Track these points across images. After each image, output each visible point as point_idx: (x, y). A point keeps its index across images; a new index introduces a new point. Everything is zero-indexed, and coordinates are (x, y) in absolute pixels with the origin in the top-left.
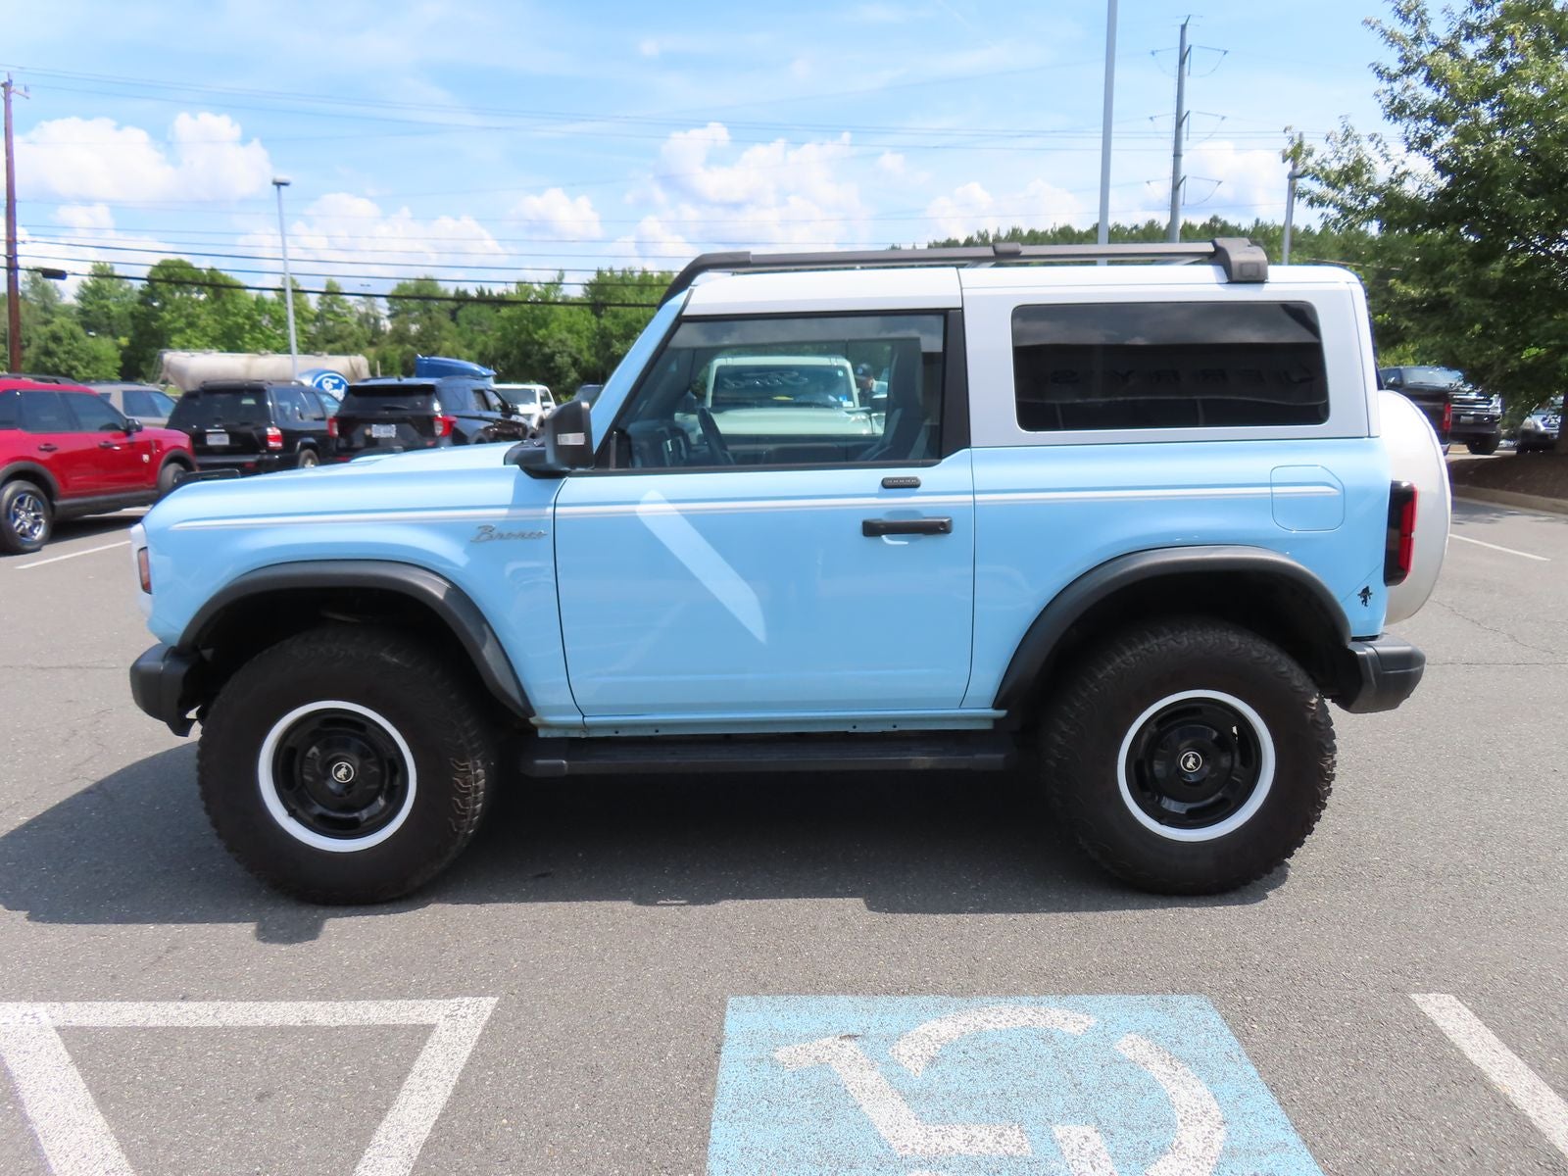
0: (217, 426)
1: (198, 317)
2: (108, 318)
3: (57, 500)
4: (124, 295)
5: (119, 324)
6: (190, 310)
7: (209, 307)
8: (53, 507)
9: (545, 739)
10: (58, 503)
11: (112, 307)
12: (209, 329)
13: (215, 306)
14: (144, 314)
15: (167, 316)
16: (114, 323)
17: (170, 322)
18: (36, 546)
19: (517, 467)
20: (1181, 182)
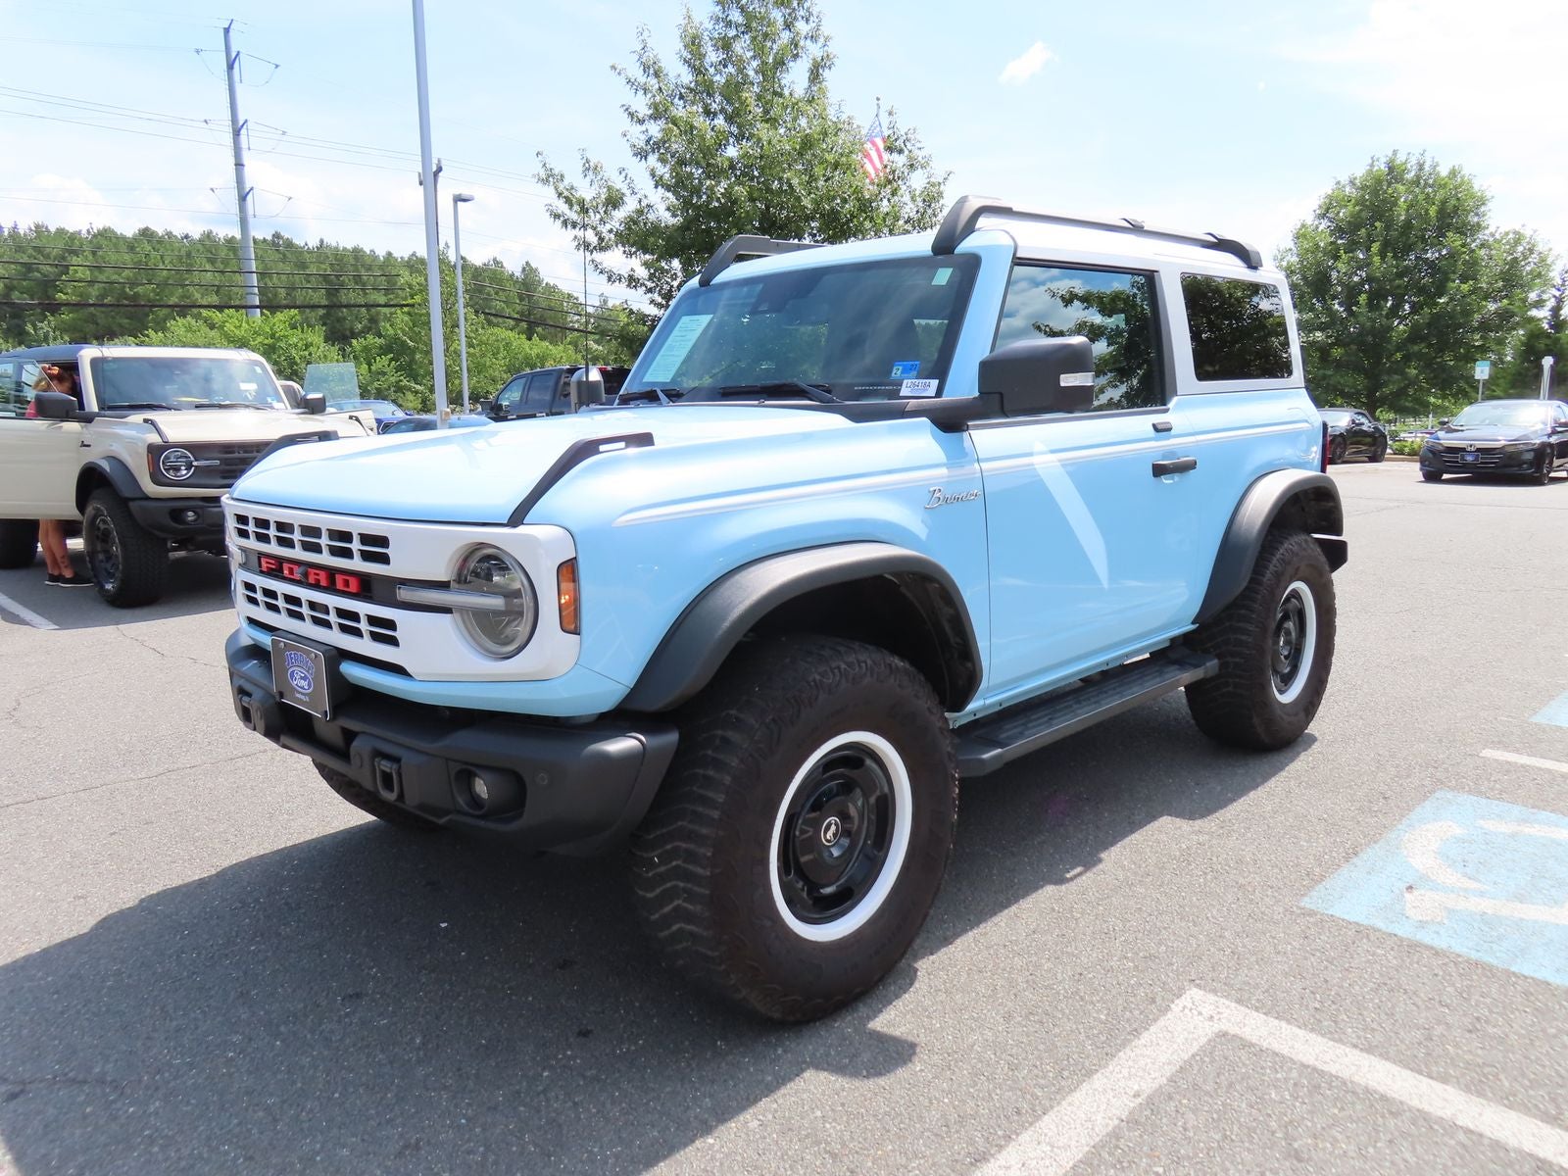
19: (925, 420)
20: (248, 193)
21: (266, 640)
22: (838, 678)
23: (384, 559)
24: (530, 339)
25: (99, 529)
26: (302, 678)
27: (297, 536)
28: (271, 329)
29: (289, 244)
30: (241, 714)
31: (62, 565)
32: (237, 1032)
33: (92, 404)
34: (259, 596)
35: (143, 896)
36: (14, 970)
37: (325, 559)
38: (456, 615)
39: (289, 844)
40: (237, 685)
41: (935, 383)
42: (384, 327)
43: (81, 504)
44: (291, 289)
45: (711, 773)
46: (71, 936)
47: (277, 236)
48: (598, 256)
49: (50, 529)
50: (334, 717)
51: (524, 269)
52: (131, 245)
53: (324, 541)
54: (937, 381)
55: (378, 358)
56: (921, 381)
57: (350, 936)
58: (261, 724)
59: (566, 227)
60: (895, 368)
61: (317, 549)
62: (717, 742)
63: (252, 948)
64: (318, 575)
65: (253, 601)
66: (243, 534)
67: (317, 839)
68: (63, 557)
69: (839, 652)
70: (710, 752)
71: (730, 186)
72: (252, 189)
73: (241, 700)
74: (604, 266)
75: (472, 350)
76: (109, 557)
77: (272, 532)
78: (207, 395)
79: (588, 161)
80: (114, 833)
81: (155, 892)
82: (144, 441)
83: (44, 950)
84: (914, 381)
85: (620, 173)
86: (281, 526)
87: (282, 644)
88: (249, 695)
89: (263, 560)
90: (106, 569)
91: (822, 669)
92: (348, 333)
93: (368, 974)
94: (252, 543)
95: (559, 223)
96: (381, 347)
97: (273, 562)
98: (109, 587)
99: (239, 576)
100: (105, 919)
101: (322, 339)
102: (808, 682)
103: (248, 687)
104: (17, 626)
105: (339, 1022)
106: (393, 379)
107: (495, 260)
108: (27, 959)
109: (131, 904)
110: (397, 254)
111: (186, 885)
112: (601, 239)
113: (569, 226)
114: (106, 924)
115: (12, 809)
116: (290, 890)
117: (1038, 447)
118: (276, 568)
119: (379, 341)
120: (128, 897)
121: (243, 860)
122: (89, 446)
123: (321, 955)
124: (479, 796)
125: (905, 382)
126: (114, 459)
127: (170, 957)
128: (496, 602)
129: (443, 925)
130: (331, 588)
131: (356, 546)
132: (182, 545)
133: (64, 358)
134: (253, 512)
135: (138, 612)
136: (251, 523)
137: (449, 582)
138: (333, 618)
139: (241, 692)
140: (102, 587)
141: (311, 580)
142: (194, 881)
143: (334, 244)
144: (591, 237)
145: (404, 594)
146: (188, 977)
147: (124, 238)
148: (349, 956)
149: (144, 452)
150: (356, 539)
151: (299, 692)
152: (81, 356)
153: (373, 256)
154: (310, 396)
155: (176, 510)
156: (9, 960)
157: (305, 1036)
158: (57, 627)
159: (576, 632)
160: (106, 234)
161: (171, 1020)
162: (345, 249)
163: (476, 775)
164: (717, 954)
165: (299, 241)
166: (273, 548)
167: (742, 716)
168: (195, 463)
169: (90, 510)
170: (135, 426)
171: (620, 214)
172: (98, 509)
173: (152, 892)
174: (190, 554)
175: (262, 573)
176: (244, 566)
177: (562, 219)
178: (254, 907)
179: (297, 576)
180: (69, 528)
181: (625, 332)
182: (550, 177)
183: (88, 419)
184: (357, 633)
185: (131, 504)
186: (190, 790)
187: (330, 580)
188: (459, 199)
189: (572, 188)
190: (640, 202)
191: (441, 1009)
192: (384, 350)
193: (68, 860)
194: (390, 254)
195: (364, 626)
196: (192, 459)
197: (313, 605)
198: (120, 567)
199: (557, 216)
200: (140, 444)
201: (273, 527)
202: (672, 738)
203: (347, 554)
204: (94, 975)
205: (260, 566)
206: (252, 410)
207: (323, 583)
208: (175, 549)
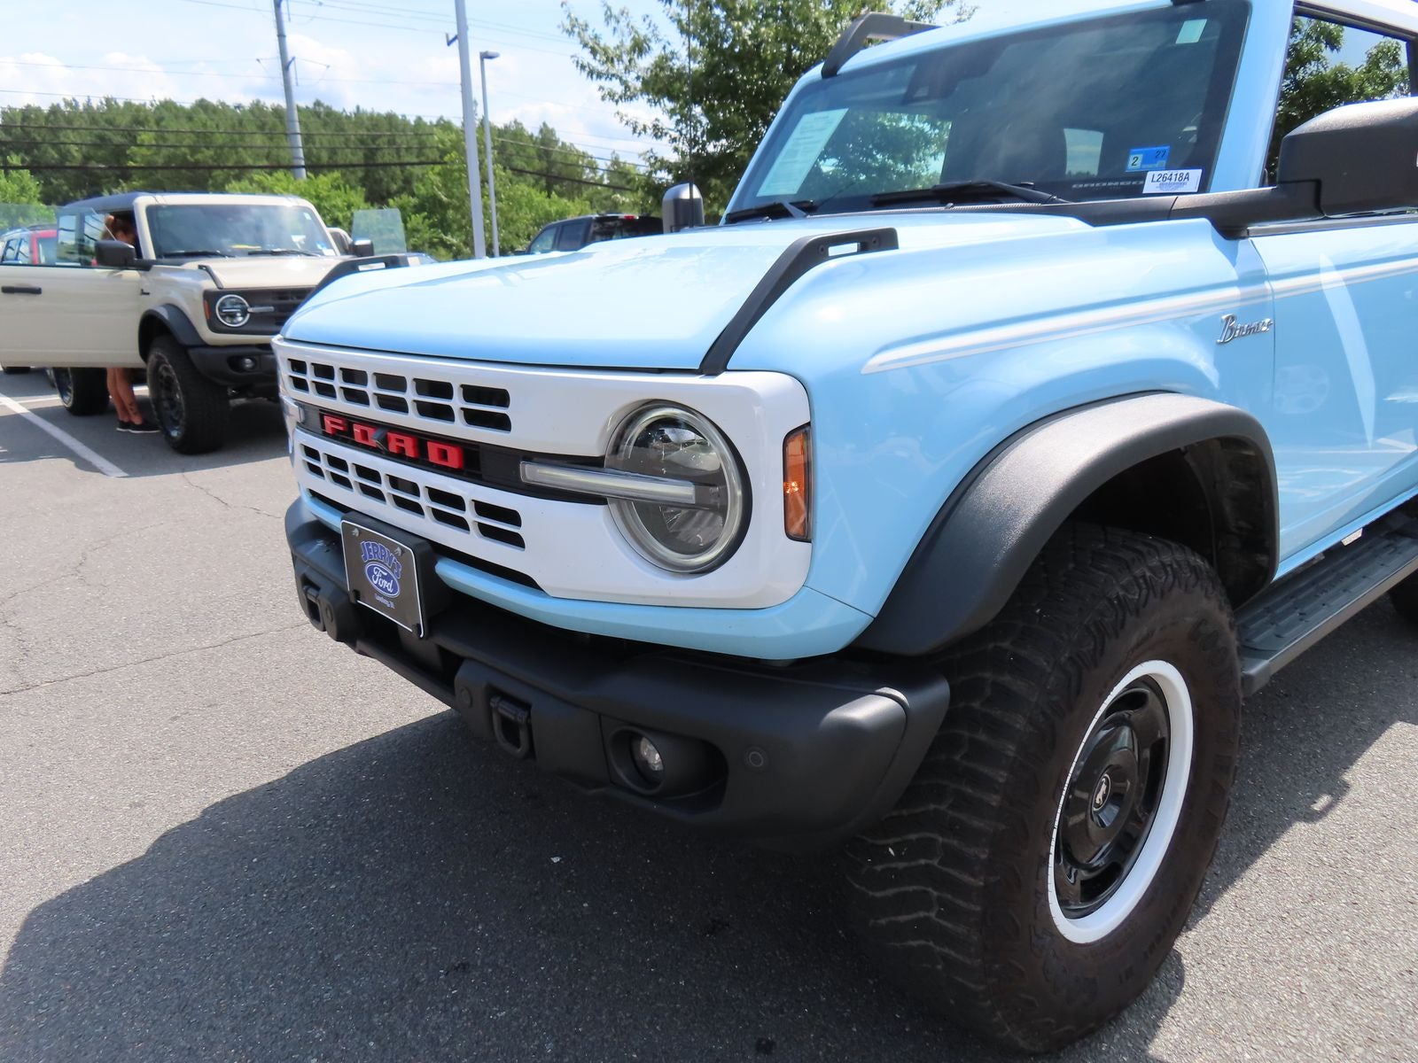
19: (1204, 221)
20: (290, 62)
21: (335, 521)
22: (1144, 592)
23: (503, 423)
24: (549, 196)
25: (162, 377)
26: (383, 577)
27: (371, 389)
28: (316, 191)
29: (330, 113)
30: (307, 608)
31: (131, 413)
32: (319, 1024)
33: (149, 252)
34: (323, 465)
35: (207, 806)
36: (58, 910)
37: (412, 420)
38: (613, 507)
39: (366, 737)
40: (302, 573)
41: (1196, 174)
42: (417, 187)
43: (144, 352)
44: (333, 151)
45: (982, 737)
46: (125, 861)
47: (318, 104)
48: (624, 107)
49: (118, 376)
50: (429, 633)
51: (541, 131)
52: (189, 116)
53: (410, 396)
54: (1200, 171)
55: (413, 216)
56: (1174, 172)
57: (446, 872)
58: (333, 627)
59: (592, 77)
60: (1132, 157)
61: (400, 406)
62: (988, 691)
63: (333, 887)
64: (402, 441)
65: (316, 470)
66: (300, 384)
67: (395, 731)
68: (131, 405)
69: (1141, 553)
70: (976, 705)
71: (757, 28)
72: (293, 59)
73: (306, 593)
74: (629, 118)
75: (500, 204)
76: (173, 404)
77: (338, 383)
78: (259, 241)
79: (609, 9)
80: (175, 718)
81: (219, 800)
82: (199, 287)
83: (94, 879)
84: (1163, 172)
85: (644, 20)
86: (349, 375)
87: (356, 531)
88: (317, 588)
89: (327, 420)
90: (171, 417)
91: (1125, 580)
92: (385, 194)
93: (473, 933)
94: (312, 397)
95: (584, 74)
96: (415, 206)
97: (340, 422)
98: (174, 434)
99: (299, 438)
100: (163, 836)
101: (362, 200)
102: (1110, 600)
103: (314, 577)
104: (88, 473)
105: (445, 1011)
106: (427, 236)
107: (515, 122)
108: (75, 892)
109: (192, 816)
110: (427, 120)
111: (254, 791)
112: (627, 87)
113: (594, 76)
114: (165, 843)
115: (70, 683)
116: (371, 802)
117: (1324, 261)
118: (344, 431)
119: (414, 201)
120: (189, 808)
121: (316, 757)
122: (148, 294)
123: (413, 901)
124: (646, 763)
125: (1150, 175)
126: (173, 307)
127: (237, 897)
128: (683, 491)
129: (556, 860)
130: (420, 461)
131: (457, 403)
132: (241, 392)
133: (119, 207)
134: (311, 355)
135: (204, 459)
136: (310, 370)
137: (602, 458)
138: (424, 501)
139: (306, 583)
140: (168, 435)
141: (393, 448)
142: (264, 785)
143: (369, 110)
144: (616, 87)
145: (531, 473)
146: (259, 930)
147: (182, 108)
148: (448, 903)
149: (200, 298)
150: (411, 387)
151: (381, 595)
152: (136, 204)
153: (405, 122)
154: (359, 242)
155: (234, 356)
156: (54, 895)
157: (405, 1034)
158: (126, 475)
159: (804, 536)
160: (167, 106)
161: (239, 999)
162: (379, 115)
163: (640, 737)
164: (982, 988)
165: (337, 108)
166: (340, 404)
167: (1023, 653)
168: (250, 310)
169: (152, 358)
170: (190, 273)
171: (646, 62)
172: (159, 357)
173: (216, 800)
174: (249, 402)
175: (326, 435)
176: (304, 425)
177: (587, 69)
178: (331, 825)
179: (373, 442)
180: (135, 376)
181: (650, 181)
182: (574, 28)
183: (145, 267)
184: (461, 524)
185: (191, 352)
186: (256, 664)
187: (420, 450)
188: (485, 56)
189: (596, 37)
190: (664, 48)
191: (570, 994)
192: (418, 209)
193: (126, 751)
194: (419, 119)
195: (470, 515)
196: (247, 305)
197: (395, 482)
198: (184, 414)
199: (583, 67)
200: (195, 290)
201: (338, 375)
202: (939, 691)
203: (445, 414)
204: (149, 922)
205: (323, 426)
206: (303, 256)
207: (410, 453)
208: (235, 397)
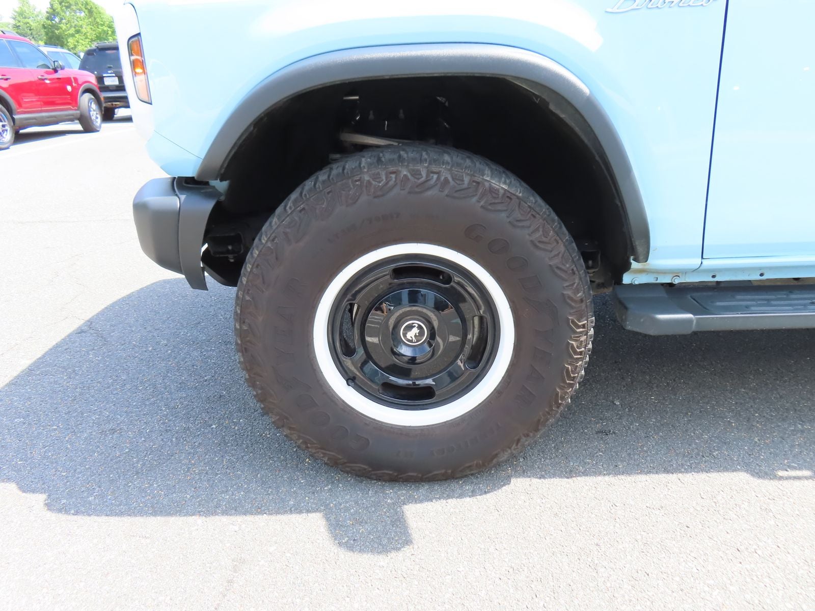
0: (109, 72)
1: (81, 27)
2: (30, 30)
3: (15, 115)
4: (37, 16)
5: (37, 34)
6: (76, 22)
7: (86, 21)
8: (13, 120)
9: (631, 286)
10: (16, 117)
11: (31, 23)
12: (88, 34)
13: (90, 20)
14: (49, 25)
15: (64, 27)
16: (34, 33)
17: (65, 30)
18: (6, 146)
159: (148, 101)
